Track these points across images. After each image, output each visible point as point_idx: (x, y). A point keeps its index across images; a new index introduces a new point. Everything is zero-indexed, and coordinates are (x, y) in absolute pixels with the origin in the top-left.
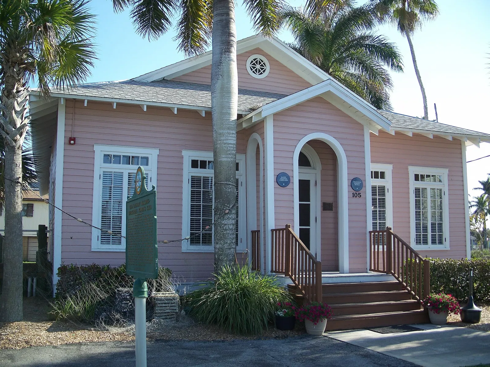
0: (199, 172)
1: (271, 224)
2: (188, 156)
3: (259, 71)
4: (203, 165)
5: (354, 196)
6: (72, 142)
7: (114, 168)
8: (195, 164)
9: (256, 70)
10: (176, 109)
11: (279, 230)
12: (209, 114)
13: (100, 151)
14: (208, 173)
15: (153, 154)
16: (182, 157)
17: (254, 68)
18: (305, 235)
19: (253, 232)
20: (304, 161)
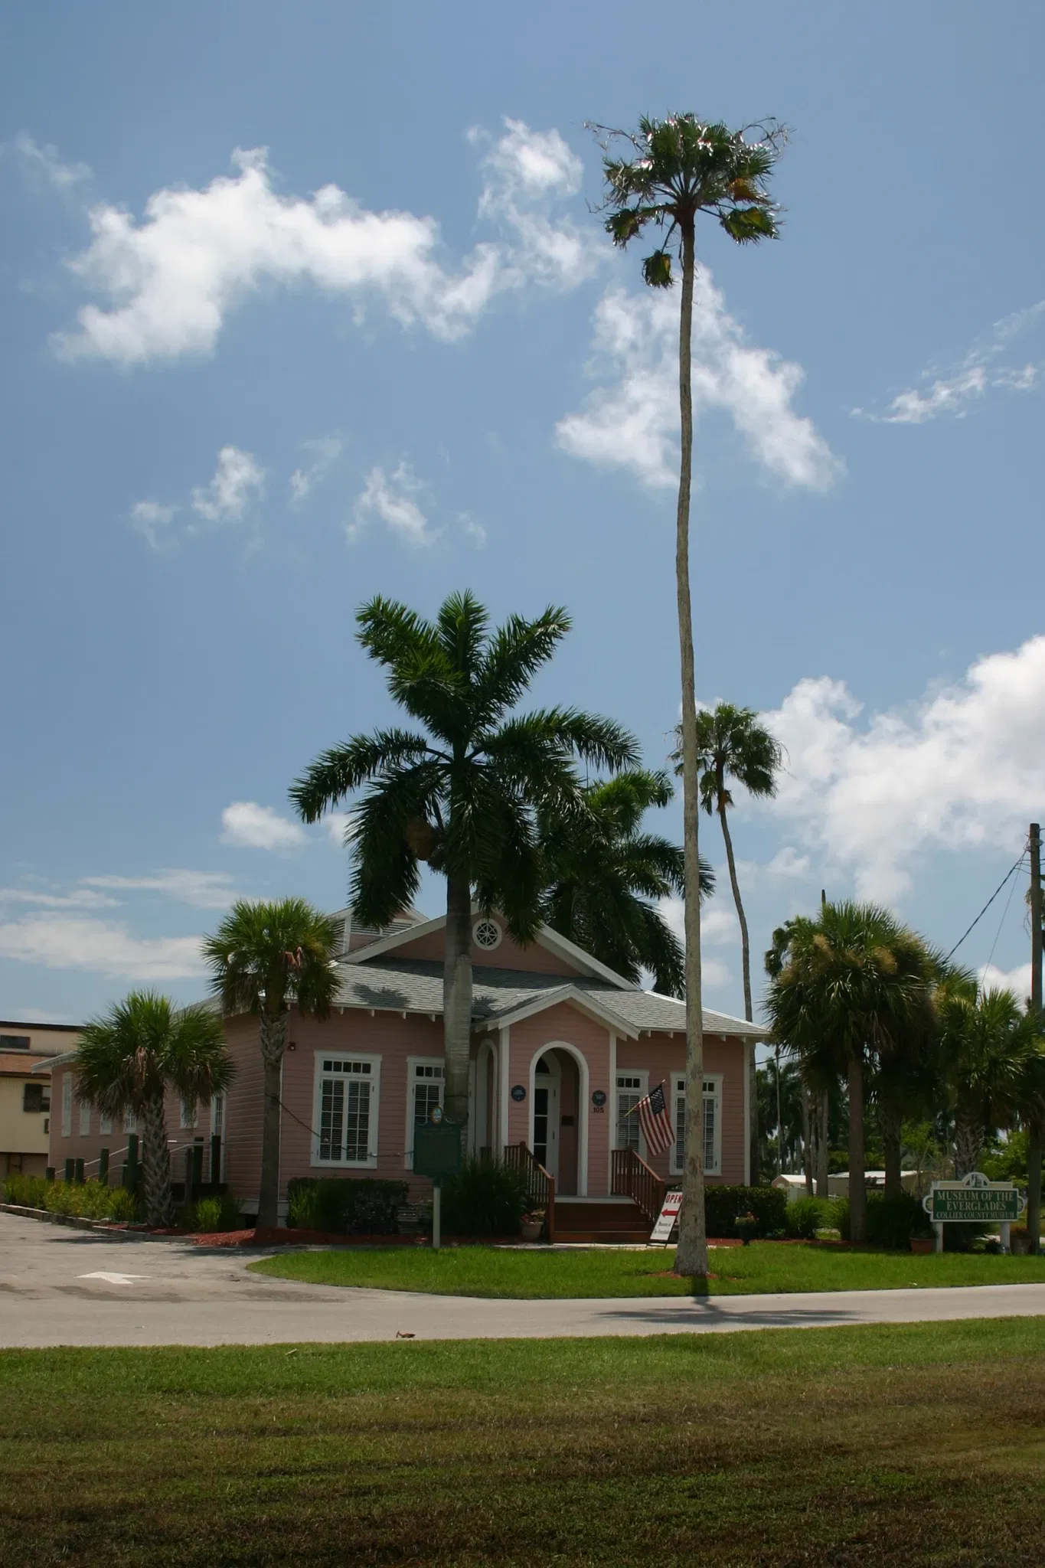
0: (425, 1080)
1: (505, 1140)
2: (413, 1062)
3: (489, 940)
4: (429, 1072)
5: (595, 1110)
6: (293, 1048)
7: (333, 1076)
8: (420, 1071)
9: (484, 939)
10: (405, 1014)
11: (513, 1147)
12: (440, 1017)
13: (320, 1057)
14: (438, 1082)
15: (375, 1061)
16: (406, 1064)
17: (482, 936)
18: (540, 1154)
19: (482, 1149)
20: (542, 1067)
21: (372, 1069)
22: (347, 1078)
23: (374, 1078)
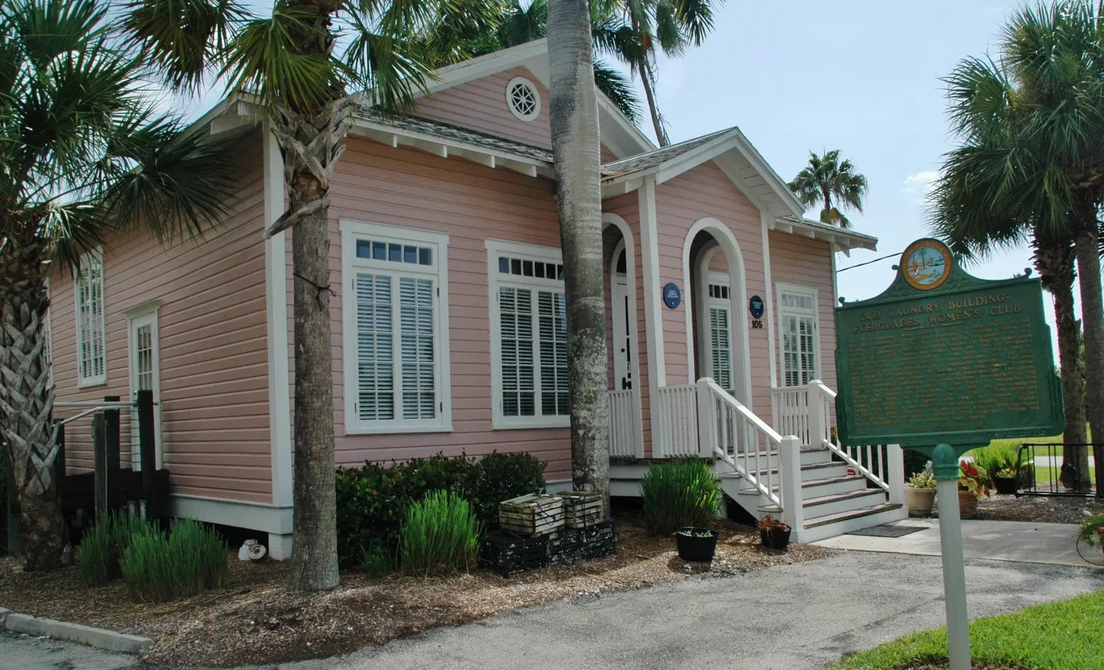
0: (511, 281)
2: (496, 249)
4: (517, 267)
7: (374, 266)
8: (504, 265)
13: (349, 231)
15: (439, 243)
16: (485, 251)
21: (434, 257)
22: (398, 271)
23: (438, 272)
